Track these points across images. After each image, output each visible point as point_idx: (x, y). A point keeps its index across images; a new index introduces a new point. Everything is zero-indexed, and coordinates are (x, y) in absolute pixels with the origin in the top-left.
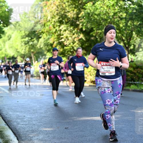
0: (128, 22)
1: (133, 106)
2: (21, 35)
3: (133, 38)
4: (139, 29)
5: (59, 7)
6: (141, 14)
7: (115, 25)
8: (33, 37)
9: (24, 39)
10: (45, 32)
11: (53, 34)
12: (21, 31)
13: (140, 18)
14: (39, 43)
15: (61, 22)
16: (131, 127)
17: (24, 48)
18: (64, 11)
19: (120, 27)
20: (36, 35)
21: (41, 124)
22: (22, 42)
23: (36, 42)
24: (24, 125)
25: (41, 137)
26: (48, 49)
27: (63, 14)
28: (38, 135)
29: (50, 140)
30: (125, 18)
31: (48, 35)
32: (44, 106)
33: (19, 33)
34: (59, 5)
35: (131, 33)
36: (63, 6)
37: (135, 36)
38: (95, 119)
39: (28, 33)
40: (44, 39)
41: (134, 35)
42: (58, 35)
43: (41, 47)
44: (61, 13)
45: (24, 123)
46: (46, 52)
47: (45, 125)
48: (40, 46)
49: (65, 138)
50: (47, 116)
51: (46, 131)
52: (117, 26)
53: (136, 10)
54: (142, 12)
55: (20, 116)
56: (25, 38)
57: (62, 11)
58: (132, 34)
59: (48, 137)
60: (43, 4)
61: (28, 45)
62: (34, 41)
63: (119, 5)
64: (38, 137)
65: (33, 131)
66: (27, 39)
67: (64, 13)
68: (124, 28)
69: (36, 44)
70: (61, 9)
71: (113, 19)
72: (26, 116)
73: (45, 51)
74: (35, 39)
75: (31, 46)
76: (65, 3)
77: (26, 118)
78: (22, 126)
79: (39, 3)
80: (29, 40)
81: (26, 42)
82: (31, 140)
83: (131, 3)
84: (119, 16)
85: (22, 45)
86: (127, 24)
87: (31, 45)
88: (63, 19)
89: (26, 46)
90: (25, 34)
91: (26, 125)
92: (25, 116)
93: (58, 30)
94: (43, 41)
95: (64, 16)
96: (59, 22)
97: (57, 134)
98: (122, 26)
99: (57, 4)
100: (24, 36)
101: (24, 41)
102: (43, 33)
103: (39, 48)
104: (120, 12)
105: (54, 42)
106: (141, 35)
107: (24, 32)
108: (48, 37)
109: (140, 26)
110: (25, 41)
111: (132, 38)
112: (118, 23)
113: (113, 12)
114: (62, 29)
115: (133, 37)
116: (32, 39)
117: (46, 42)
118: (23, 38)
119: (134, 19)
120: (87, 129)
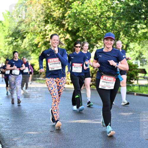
0: (115, 21)
1: (120, 109)
2: (5, 35)
3: (121, 39)
4: (127, 29)
5: (44, 6)
6: (129, 14)
7: (103, 25)
8: (17, 37)
9: (8, 40)
10: (29, 32)
11: (38, 34)
12: (4, 31)
13: (128, 18)
14: (24, 43)
15: (46, 22)
16: (119, 130)
17: (8, 49)
18: (49, 10)
19: (107, 27)
20: (20, 35)
21: (25, 128)
22: (6, 42)
23: (20, 42)
24: (8, 128)
25: (25, 141)
26: (32, 49)
27: (48, 14)
28: (22, 139)
29: (34, 144)
30: (113, 18)
31: (32, 35)
32: (29, 109)
33: (3, 33)
34: (45, 4)
35: (118, 33)
36: (48, 5)
37: (123, 36)
38: (81, 122)
39: (12, 32)
40: (29, 39)
41: (121, 36)
42: (43, 36)
43: (26, 47)
44: (46, 12)
45: (8, 127)
46: (31, 52)
47: (30, 129)
48: (24, 47)
49: (50, 142)
50: (32, 119)
51: (31, 134)
52: (104, 26)
53: (124, 9)
54: (130, 11)
55: (3, 119)
56: (9, 38)
57: (47, 10)
58: (120, 34)
59: (33, 141)
60: (27, 2)
61: (12, 45)
62: (18, 41)
63: (106, 4)
64: (22, 141)
65: (17, 135)
66: (11, 39)
67: (49, 12)
68: (111, 28)
69: (20, 44)
70: (46, 8)
71: (100, 19)
72: (10, 119)
73: (29, 51)
74: (19, 39)
75: (15, 47)
76: (50, 2)
77: (10, 121)
78: (6, 129)
79: (23, 2)
80: (13, 40)
81: (10, 43)
82: (15, 144)
83: (118, 2)
84: (106, 16)
85: (5, 46)
86: (114, 24)
87: (15, 45)
88: (48, 19)
89: (10, 46)
90: (9, 34)
91: (10, 128)
92: (8, 119)
93: (43, 30)
94: (28, 41)
95: (49, 15)
96: (45, 22)
97: (42, 138)
98: (109, 26)
99: (43, 2)
100: (8, 36)
101: (7, 41)
102: (28, 33)
103: (23, 48)
104: (107, 12)
105: (39, 42)
106: (128, 35)
107: (8, 32)
108: (33, 37)
109: (127, 26)
110: (9, 41)
111: (119, 39)
112: (105, 22)
113: (100, 12)
114: (47, 29)
115: (120, 37)
116: (16, 39)
117: (30, 42)
118: (7, 38)
119: (122, 18)
120: (74, 132)
